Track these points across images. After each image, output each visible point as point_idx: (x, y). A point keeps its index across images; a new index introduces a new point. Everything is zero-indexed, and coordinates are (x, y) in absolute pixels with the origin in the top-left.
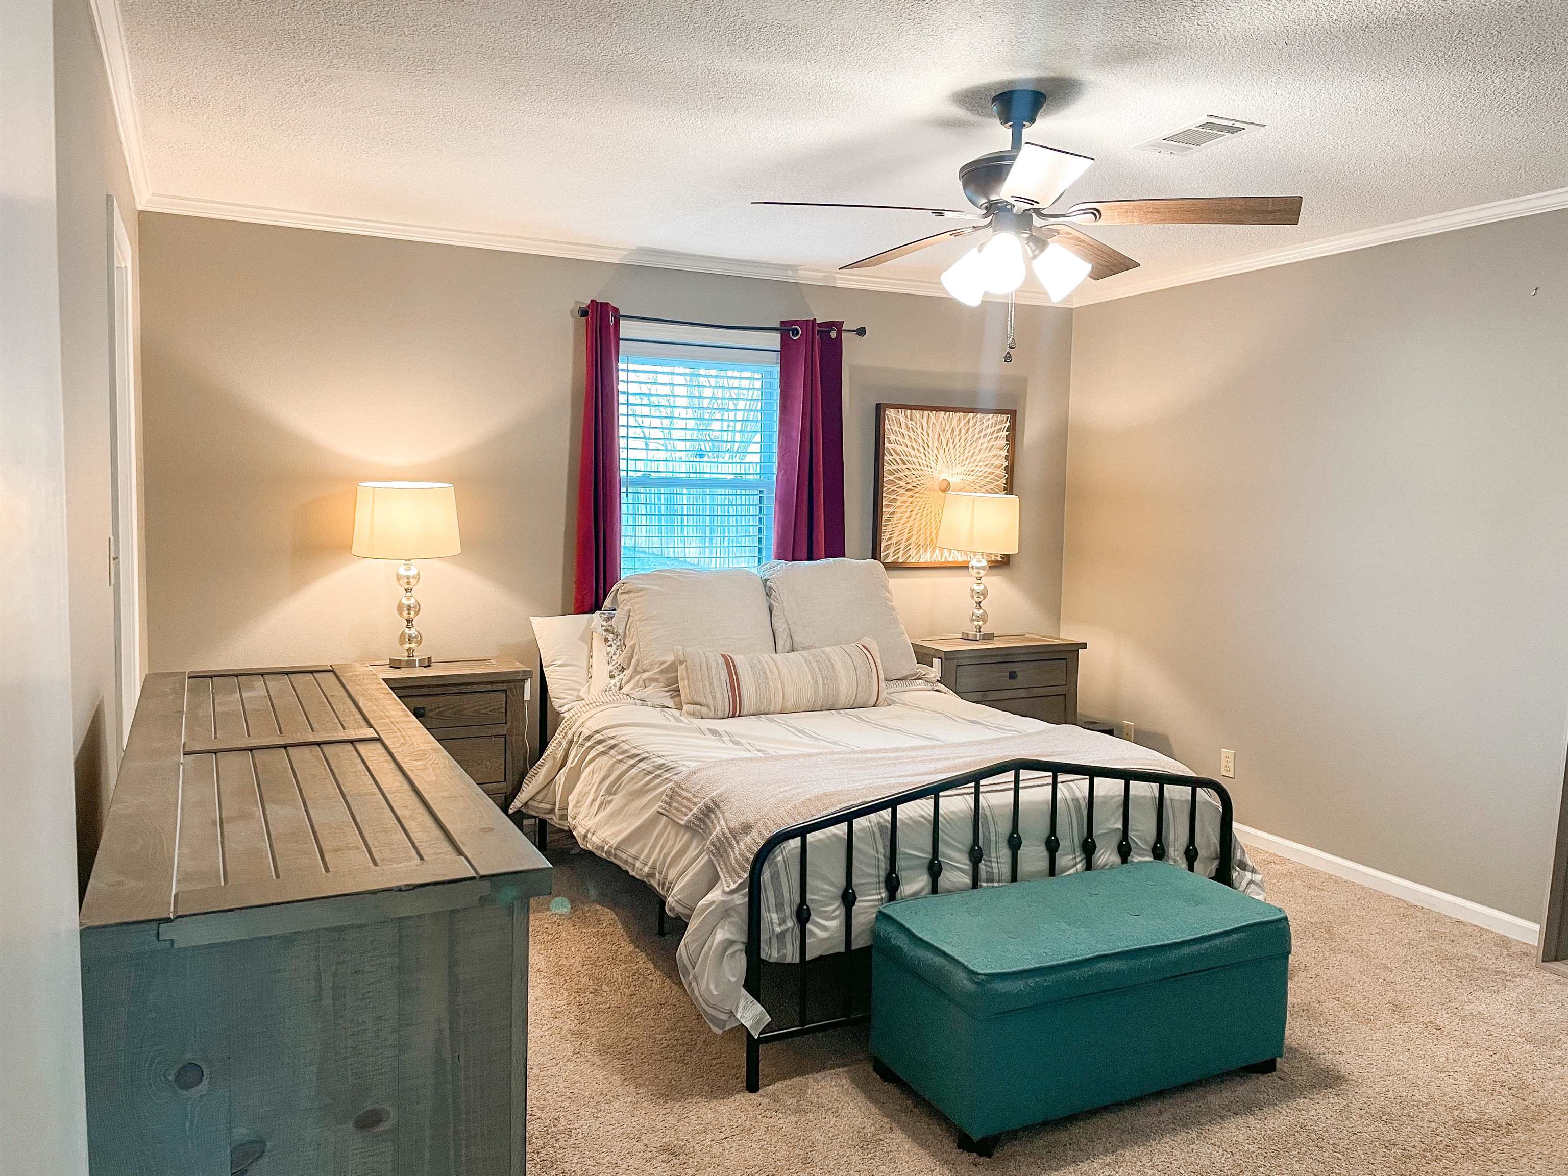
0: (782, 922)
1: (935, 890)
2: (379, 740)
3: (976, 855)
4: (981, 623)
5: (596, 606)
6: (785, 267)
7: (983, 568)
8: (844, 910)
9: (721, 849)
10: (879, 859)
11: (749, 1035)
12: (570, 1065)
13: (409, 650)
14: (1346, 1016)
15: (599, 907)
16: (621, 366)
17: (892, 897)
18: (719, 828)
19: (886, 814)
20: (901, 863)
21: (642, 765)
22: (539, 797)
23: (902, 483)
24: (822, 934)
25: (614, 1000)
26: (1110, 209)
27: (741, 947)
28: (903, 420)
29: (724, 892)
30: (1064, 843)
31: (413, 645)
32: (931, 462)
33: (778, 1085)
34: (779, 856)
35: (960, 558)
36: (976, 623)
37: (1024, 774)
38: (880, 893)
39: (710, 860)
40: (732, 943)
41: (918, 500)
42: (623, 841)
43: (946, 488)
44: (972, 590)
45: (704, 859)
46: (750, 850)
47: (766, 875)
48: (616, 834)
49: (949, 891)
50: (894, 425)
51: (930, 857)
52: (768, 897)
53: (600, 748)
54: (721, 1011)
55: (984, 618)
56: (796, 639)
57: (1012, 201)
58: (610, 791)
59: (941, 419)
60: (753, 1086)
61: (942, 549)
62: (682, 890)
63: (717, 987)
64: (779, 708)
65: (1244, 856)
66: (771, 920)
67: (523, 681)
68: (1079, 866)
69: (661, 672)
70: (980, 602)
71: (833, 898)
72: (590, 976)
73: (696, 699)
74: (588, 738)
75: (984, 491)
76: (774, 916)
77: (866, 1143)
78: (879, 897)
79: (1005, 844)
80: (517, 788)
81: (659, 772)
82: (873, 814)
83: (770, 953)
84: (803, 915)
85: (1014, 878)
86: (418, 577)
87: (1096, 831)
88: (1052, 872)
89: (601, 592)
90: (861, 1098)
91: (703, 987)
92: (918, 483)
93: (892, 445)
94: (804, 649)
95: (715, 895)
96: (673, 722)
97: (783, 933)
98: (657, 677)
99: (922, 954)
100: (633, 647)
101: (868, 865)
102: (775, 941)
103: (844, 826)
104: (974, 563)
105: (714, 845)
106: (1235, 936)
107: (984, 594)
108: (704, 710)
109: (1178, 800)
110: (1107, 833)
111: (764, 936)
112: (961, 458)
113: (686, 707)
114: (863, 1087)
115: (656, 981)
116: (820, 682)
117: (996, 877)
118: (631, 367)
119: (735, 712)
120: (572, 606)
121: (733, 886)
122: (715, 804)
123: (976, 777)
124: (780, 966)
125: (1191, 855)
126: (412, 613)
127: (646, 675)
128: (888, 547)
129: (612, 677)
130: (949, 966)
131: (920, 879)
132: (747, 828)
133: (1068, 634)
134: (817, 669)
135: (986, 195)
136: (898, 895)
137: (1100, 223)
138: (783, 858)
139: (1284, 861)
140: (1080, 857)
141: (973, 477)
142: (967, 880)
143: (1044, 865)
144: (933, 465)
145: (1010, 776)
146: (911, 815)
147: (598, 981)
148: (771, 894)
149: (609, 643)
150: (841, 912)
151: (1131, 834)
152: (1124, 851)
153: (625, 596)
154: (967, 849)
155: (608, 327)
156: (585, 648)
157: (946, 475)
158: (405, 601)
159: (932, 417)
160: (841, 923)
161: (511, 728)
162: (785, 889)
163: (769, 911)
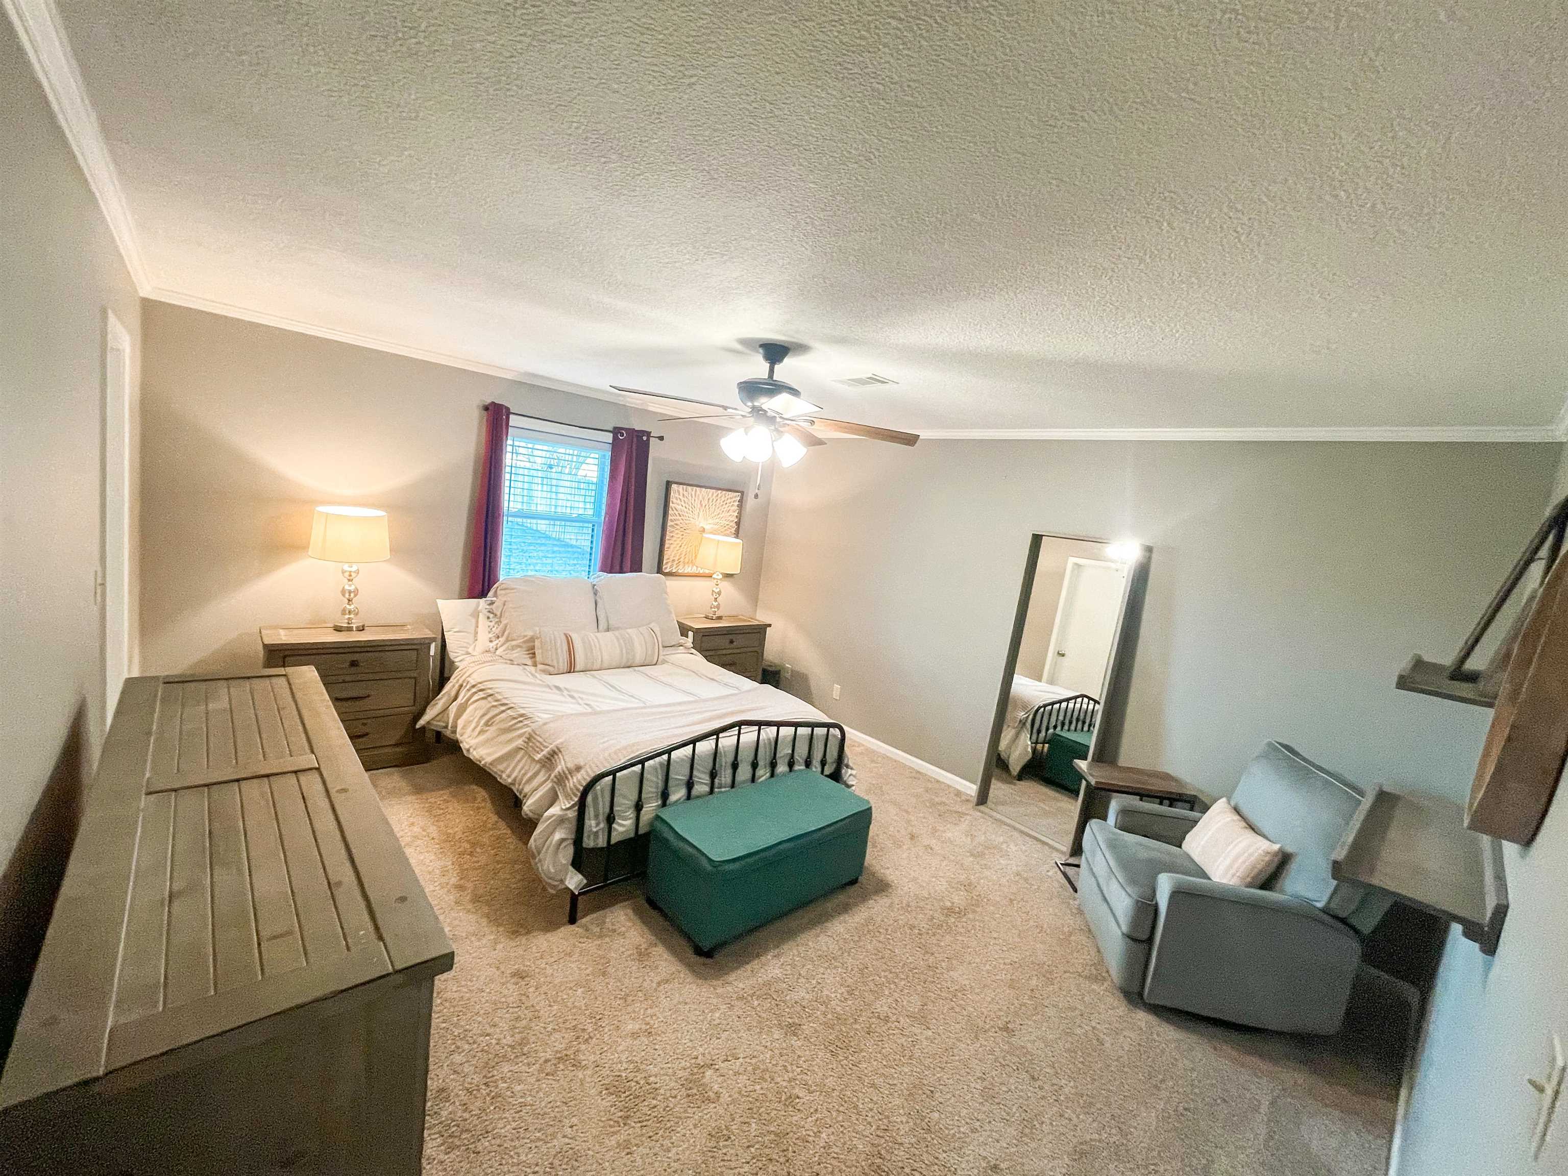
0: (598, 825)
1: (689, 797)
2: (318, 769)
3: (713, 775)
4: (716, 611)
5: (483, 594)
7: (719, 578)
8: (635, 814)
9: (561, 780)
10: (658, 782)
11: (572, 893)
13: (349, 618)
14: (889, 844)
15: (475, 787)
16: (509, 442)
17: (664, 804)
18: (560, 766)
19: (665, 757)
20: (671, 783)
21: (510, 712)
22: (438, 718)
23: (678, 527)
24: (621, 829)
25: (483, 859)
26: (820, 422)
27: (571, 841)
28: (681, 490)
29: (562, 809)
30: (761, 764)
31: (352, 616)
32: (695, 516)
33: (588, 919)
34: (598, 788)
35: (706, 572)
36: (713, 610)
37: (744, 728)
38: (657, 803)
39: (553, 789)
40: (563, 840)
41: (686, 537)
42: (494, 761)
43: (702, 531)
44: (713, 590)
45: (549, 785)
46: (579, 782)
47: (589, 798)
48: (489, 754)
49: (698, 797)
50: (675, 494)
51: (688, 778)
52: (590, 811)
53: (481, 694)
55: (718, 607)
56: (610, 622)
57: (768, 410)
58: (487, 724)
59: (703, 492)
60: (572, 920)
61: (698, 566)
62: (534, 801)
63: (554, 866)
64: (598, 667)
66: (591, 824)
67: (430, 643)
68: (767, 775)
69: (524, 642)
70: (716, 598)
71: (630, 808)
72: (468, 841)
73: (546, 662)
74: (473, 686)
75: (723, 534)
76: (593, 823)
77: (642, 955)
78: (657, 805)
79: (730, 767)
80: (423, 712)
81: (521, 719)
82: (657, 759)
83: (589, 843)
84: (610, 819)
85: (733, 785)
86: (357, 572)
87: (778, 755)
88: (753, 780)
89: (486, 584)
90: (639, 924)
91: (545, 867)
92: (687, 528)
93: (674, 505)
94: (615, 629)
95: (555, 810)
96: (530, 679)
97: (597, 832)
98: (521, 644)
99: (681, 844)
100: (506, 625)
101: (651, 787)
102: (592, 836)
103: (640, 766)
104: (715, 575)
105: (556, 777)
107: (719, 593)
108: (551, 669)
109: (820, 735)
110: (783, 756)
111: (585, 835)
112: (712, 515)
113: (539, 666)
114: (638, 912)
115: (512, 841)
116: (624, 651)
117: (723, 786)
118: (516, 443)
119: (571, 669)
120: (466, 594)
121: (568, 806)
122: (558, 749)
123: (717, 732)
124: (593, 850)
125: (823, 763)
126: (352, 595)
127: (514, 643)
128: (667, 563)
129: (491, 641)
130: (699, 855)
131: (681, 792)
132: (578, 768)
133: (762, 617)
134: (622, 643)
135: (752, 401)
136: (668, 802)
137: (812, 426)
138: (601, 788)
139: (860, 745)
140: (768, 770)
141: (718, 526)
142: (707, 789)
143: (749, 775)
144: (696, 518)
145: (737, 729)
146: (678, 756)
147: (473, 845)
148: (592, 809)
149: (490, 620)
150: (633, 815)
151: (796, 754)
152: (791, 765)
153: (503, 592)
154: (708, 771)
155: (502, 419)
156: (474, 621)
157: (703, 524)
158: (347, 587)
159: (698, 492)
160: (633, 821)
161: (420, 673)
162: (601, 805)
163: (590, 819)
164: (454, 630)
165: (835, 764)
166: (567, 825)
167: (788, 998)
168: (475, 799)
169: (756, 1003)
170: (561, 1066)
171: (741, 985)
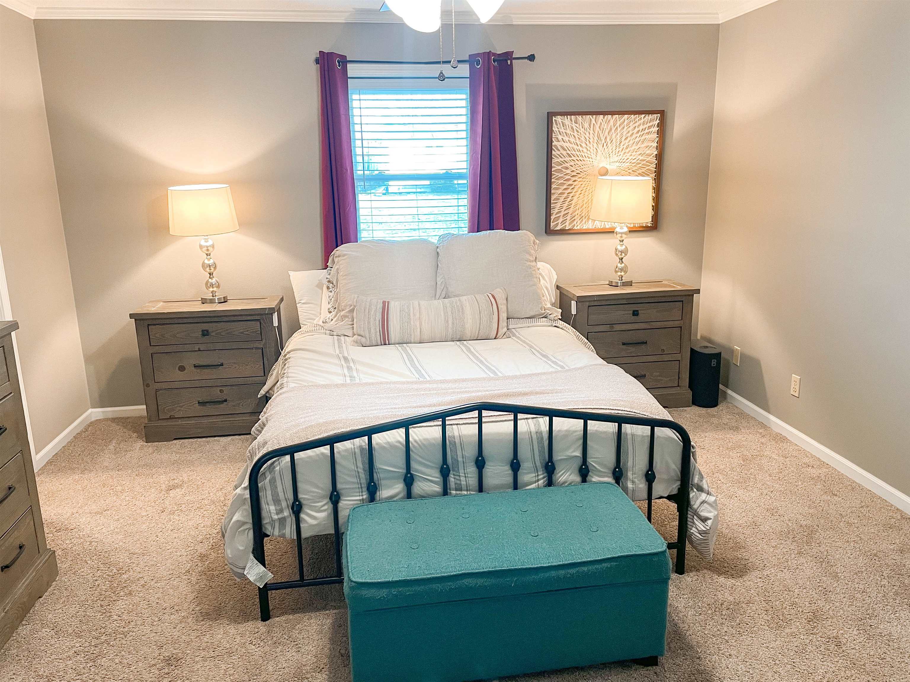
0: (280, 511)
1: (409, 495)
3: (445, 472)
4: (623, 274)
7: (625, 233)
8: (331, 506)
10: (358, 472)
13: (212, 292)
17: (372, 498)
18: (257, 440)
19: (364, 439)
22: (273, 388)
23: (568, 171)
24: (313, 522)
27: (248, 526)
28: (568, 123)
30: (526, 465)
32: (592, 154)
34: (277, 467)
35: (608, 226)
36: (619, 274)
37: (485, 413)
38: (362, 495)
40: (244, 523)
41: (581, 183)
43: (605, 172)
44: (616, 250)
47: (263, 481)
49: (422, 497)
50: (561, 128)
51: (405, 471)
52: (267, 495)
54: (237, 568)
55: (625, 270)
56: (450, 289)
59: (600, 120)
60: (265, 616)
61: (593, 220)
65: (702, 481)
66: (270, 510)
67: (271, 314)
68: (541, 482)
70: (622, 259)
71: (323, 497)
73: (362, 332)
75: (637, 174)
76: (272, 508)
78: (361, 498)
79: (473, 463)
82: (358, 439)
84: (296, 507)
85: (481, 489)
86: (213, 246)
87: (556, 457)
88: (516, 487)
92: (581, 170)
93: (560, 143)
94: (455, 296)
97: (281, 520)
98: (348, 315)
101: (349, 475)
102: (274, 524)
103: (327, 447)
104: (618, 230)
105: (250, 452)
107: (625, 252)
108: (363, 340)
109: (639, 436)
110: (566, 459)
111: (266, 520)
112: (617, 150)
116: (450, 322)
117: (464, 487)
123: (443, 415)
125: (650, 477)
126: (212, 269)
127: (342, 313)
128: (557, 219)
129: (330, 312)
131: (397, 486)
138: (280, 468)
140: (542, 475)
141: (628, 164)
142: (437, 488)
143: (509, 479)
144: (593, 156)
145: (476, 414)
146: (390, 441)
148: (269, 495)
149: (330, 290)
150: (329, 507)
151: (590, 460)
152: (584, 473)
154: (437, 466)
155: (337, 70)
156: (321, 291)
157: (604, 164)
158: (206, 262)
160: (329, 515)
161: (265, 343)
162: (280, 489)
163: (268, 504)
164: (302, 301)
165: (679, 483)
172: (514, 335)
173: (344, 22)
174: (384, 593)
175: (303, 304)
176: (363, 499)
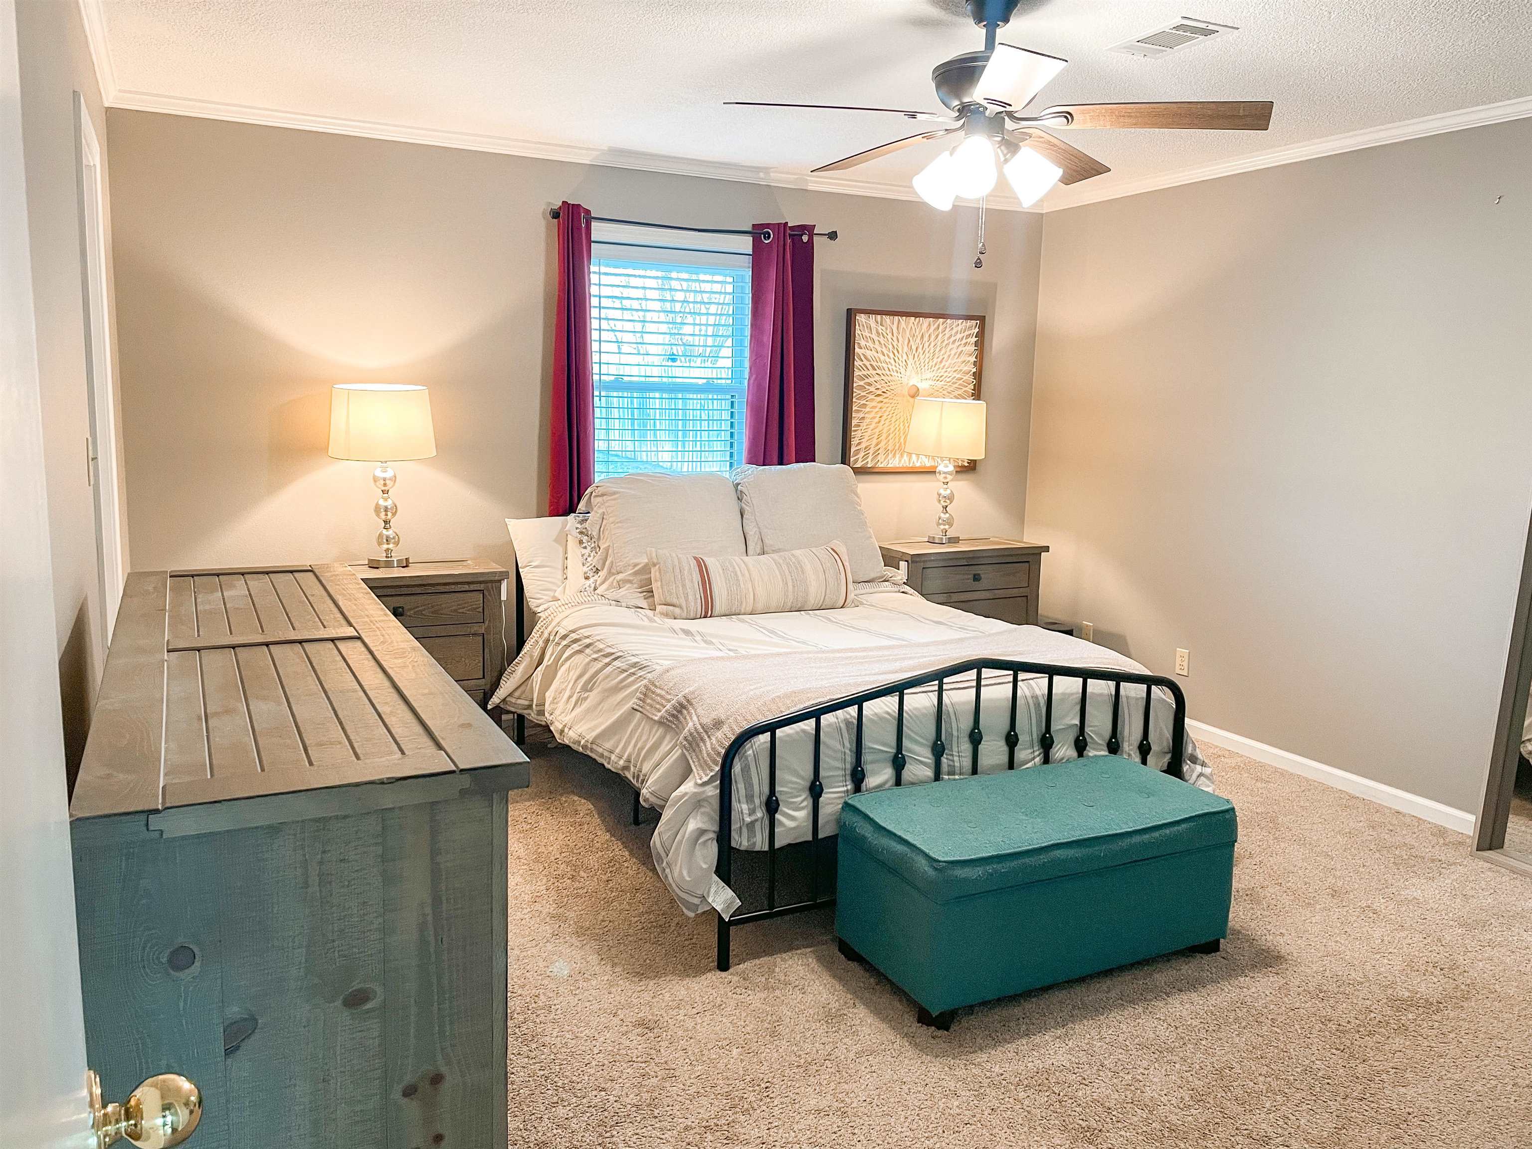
0: (752, 812)
1: (898, 782)
2: (359, 638)
3: (938, 750)
4: (947, 527)
5: (571, 509)
6: (758, 169)
7: (950, 473)
8: (810, 801)
9: (693, 743)
10: (845, 752)
11: (720, 917)
12: (550, 947)
13: (387, 550)
14: (1286, 900)
15: (576, 798)
16: (593, 268)
17: (857, 789)
18: (691, 723)
19: (853, 710)
20: (866, 757)
21: (617, 663)
22: (517, 694)
23: (872, 389)
24: (790, 824)
25: (591, 885)
26: (1083, 113)
27: (712, 835)
28: (873, 325)
29: (696, 784)
30: (1023, 738)
31: (391, 546)
32: (901, 368)
33: (747, 964)
34: (749, 749)
35: (928, 463)
36: (942, 527)
37: (986, 672)
38: (846, 786)
39: (683, 755)
40: (702, 832)
41: (887, 405)
42: (598, 737)
43: (915, 393)
44: (939, 495)
45: (677, 753)
46: (721, 744)
47: (737, 768)
48: (592, 729)
49: (912, 784)
50: (864, 330)
51: (894, 751)
52: (739, 788)
53: (576, 647)
54: (693, 896)
55: (950, 522)
56: (766, 541)
57: (984, 103)
58: (586, 689)
59: (911, 324)
60: (723, 965)
61: (910, 454)
62: (656, 781)
63: (689, 873)
64: (749, 609)
65: (1195, 750)
66: (742, 810)
67: (500, 581)
68: (1037, 760)
69: (636, 573)
70: (947, 506)
71: (802, 790)
72: (568, 863)
73: (669, 600)
74: (564, 637)
75: (952, 396)
76: (745, 807)
77: (832, 1018)
78: (845, 789)
79: (967, 739)
80: (496, 685)
81: (633, 670)
82: (840, 711)
83: (740, 841)
84: (772, 806)
85: (975, 771)
86: (394, 479)
87: (1054, 727)
88: (1011, 765)
89: (575, 495)
90: (827, 978)
91: (676, 874)
92: (888, 388)
93: (862, 351)
94: (774, 551)
95: (688, 787)
96: (646, 623)
97: (753, 823)
98: (631, 578)
99: (885, 842)
100: (607, 550)
101: (835, 759)
102: (745, 830)
103: (812, 721)
104: (941, 468)
105: (687, 740)
106: (1184, 826)
107: (951, 498)
108: (677, 611)
109: (1133, 698)
110: (1064, 729)
111: (734, 826)
112: (930, 364)
113: (659, 608)
114: (828, 964)
115: (631, 866)
116: (790, 584)
117: (957, 770)
118: (604, 269)
119: (707, 614)
120: (547, 509)
121: (705, 779)
122: (688, 701)
123: (940, 676)
124: (750, 854)
125: (1144, 750)
126: (389, 514)
127: (620, 577)
128: (857, 452)
129: (587, 578)
131: (885, 771)
132: (718, 724)
133: (1031, 538)
134: (787, 572)
135: (958, 96)
136: (863, 786)
137: (1072, 127)
138: (753, 752)
140: (1038, 751)
141: (942, 383)
142: (929, 773)
143: (1005, 759)
144: (902, 370)
145: (972, 674)
146: (876, 711)
147: (576, 867)
148: (741, 786)
149: (584, 545)
150: (808, 803)
151: (1087, 730)
152: (1081, 746)
153: (599, 499)
154: (930, 744)
155: (580, 229)
156: (561, 550)
157: (915, 381)
158: (382, 503)
159: (903, 323)
160: (808, 814)
161: (489, 627)
162: (755, 781)
163: (739, 802)
164: (534, 564)
165: (1169, 756)
166: (707, 809)
167: (1080, 1094)
168: (576, 812)
169: (1022, 1095)
170: (710, 1137)
171: (997, 1069)
172: (862, 604)
173: (588, 162)
174: (977, 872)
175: (536, 567)
176: (847, 791)
